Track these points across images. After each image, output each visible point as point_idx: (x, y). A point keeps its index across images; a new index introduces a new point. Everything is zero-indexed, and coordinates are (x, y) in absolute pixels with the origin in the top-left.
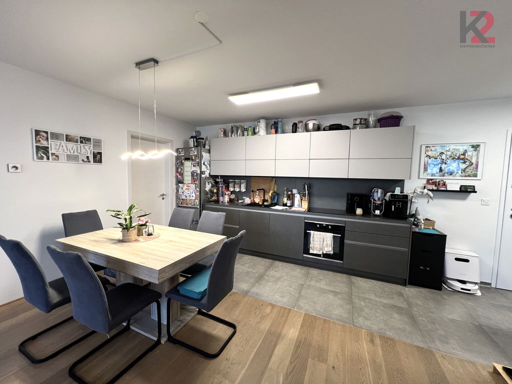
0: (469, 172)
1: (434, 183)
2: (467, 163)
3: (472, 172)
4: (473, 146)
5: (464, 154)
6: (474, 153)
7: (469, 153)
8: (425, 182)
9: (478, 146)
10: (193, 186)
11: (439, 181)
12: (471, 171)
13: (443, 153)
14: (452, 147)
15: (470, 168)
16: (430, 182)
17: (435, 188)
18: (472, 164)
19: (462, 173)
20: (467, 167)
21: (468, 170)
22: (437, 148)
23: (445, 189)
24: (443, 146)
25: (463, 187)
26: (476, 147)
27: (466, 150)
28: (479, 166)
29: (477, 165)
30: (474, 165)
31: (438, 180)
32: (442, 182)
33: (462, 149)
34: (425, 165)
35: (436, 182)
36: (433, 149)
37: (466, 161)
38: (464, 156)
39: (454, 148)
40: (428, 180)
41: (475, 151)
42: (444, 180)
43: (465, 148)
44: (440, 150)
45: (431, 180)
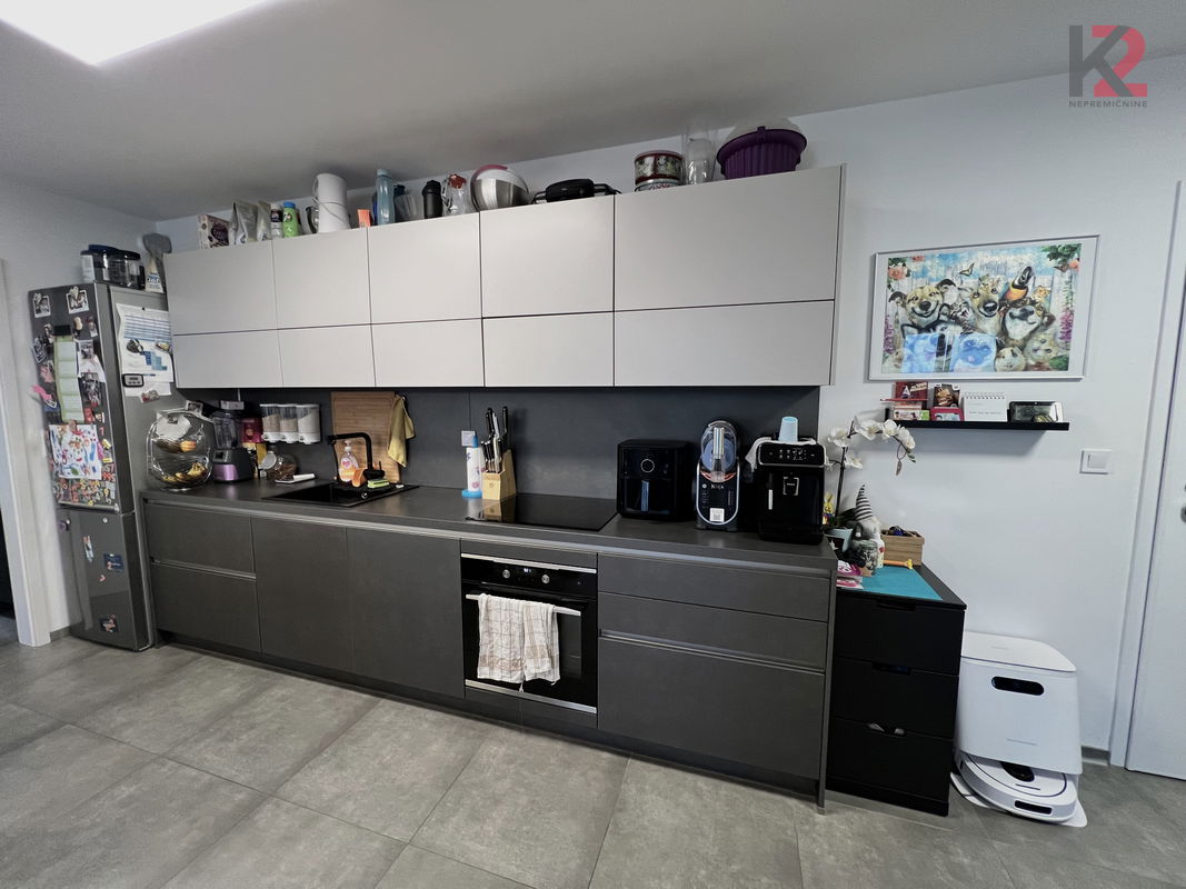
0: (1040, 353)
1: (921, 398)
2: (1031, 318)
3: (1048, 351)
4: (1054, 254)
5: (1022, 286)
6: (1056, 280)
7: (1040, 280)
8: (887, 392)
9: (1073, 249)
10: (90, 431)
11: (936, 389)
12: (1044, 346)
13: (949, 282)
14: (982, 258)
15: (1042, 337)
16: (907, 392)
17: (922, 415)
18: (1052, 319)
19: (1014, 355)
20: (1033, 332)
21: (1036, 345)
22: (928, 263)
23: (958, 418)
24: (947, 255)
25: (1017, 408)
26: (1063, 255)
27: (1029, 269)
28: (1075, 329)
29: (1068, 324)
30: (1057, 325)
31: (931, 386)
32: (947, 392)
33: (1014, 263)
34: (887, 330)
35: (926, 391)
36: (913, 266)
37: (1030, 308)
38: (1023, 291)
39: (986, 261)
40: (900, 386)
41: (1062, 269)
42: (954, 385)
43: (1028, 257)
44: (938, 272)
45: (910, 384)
